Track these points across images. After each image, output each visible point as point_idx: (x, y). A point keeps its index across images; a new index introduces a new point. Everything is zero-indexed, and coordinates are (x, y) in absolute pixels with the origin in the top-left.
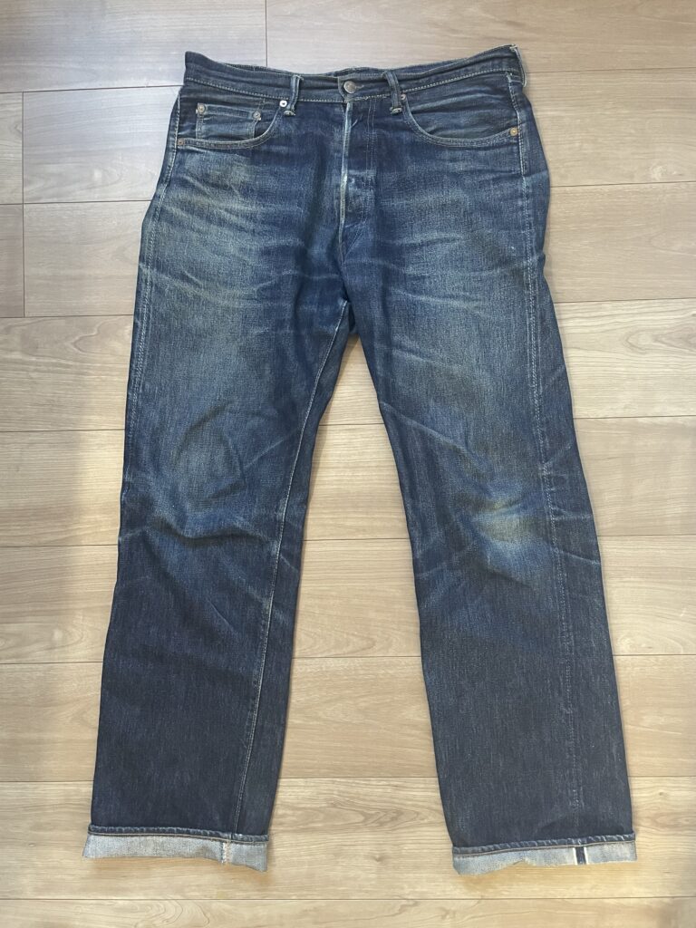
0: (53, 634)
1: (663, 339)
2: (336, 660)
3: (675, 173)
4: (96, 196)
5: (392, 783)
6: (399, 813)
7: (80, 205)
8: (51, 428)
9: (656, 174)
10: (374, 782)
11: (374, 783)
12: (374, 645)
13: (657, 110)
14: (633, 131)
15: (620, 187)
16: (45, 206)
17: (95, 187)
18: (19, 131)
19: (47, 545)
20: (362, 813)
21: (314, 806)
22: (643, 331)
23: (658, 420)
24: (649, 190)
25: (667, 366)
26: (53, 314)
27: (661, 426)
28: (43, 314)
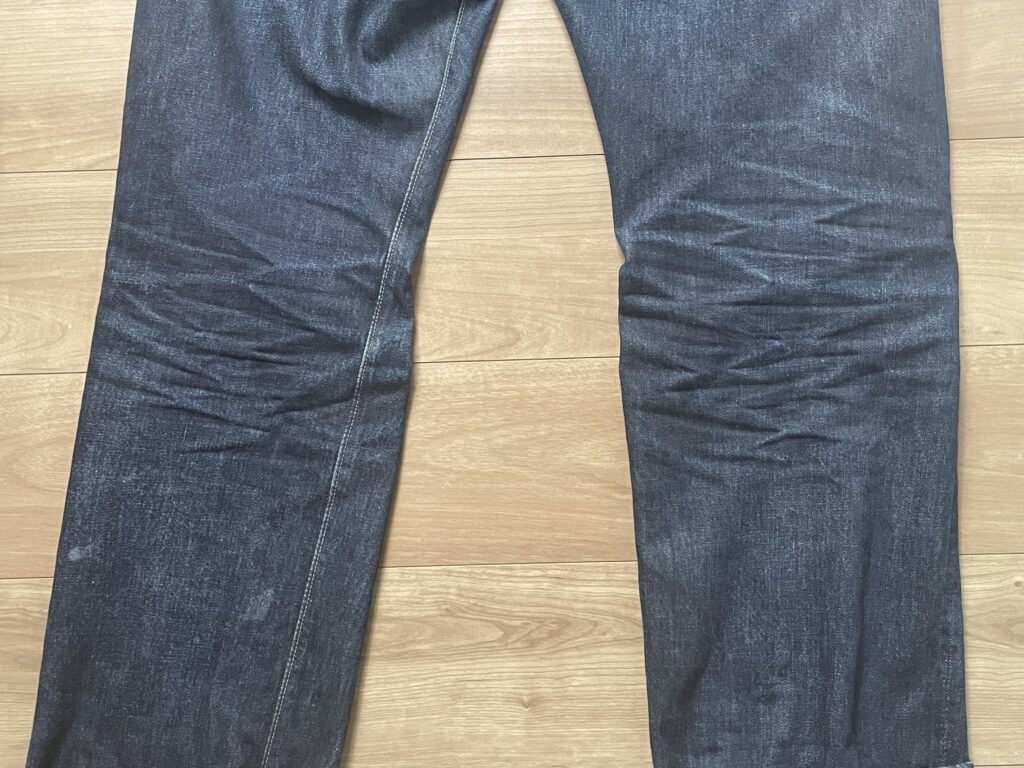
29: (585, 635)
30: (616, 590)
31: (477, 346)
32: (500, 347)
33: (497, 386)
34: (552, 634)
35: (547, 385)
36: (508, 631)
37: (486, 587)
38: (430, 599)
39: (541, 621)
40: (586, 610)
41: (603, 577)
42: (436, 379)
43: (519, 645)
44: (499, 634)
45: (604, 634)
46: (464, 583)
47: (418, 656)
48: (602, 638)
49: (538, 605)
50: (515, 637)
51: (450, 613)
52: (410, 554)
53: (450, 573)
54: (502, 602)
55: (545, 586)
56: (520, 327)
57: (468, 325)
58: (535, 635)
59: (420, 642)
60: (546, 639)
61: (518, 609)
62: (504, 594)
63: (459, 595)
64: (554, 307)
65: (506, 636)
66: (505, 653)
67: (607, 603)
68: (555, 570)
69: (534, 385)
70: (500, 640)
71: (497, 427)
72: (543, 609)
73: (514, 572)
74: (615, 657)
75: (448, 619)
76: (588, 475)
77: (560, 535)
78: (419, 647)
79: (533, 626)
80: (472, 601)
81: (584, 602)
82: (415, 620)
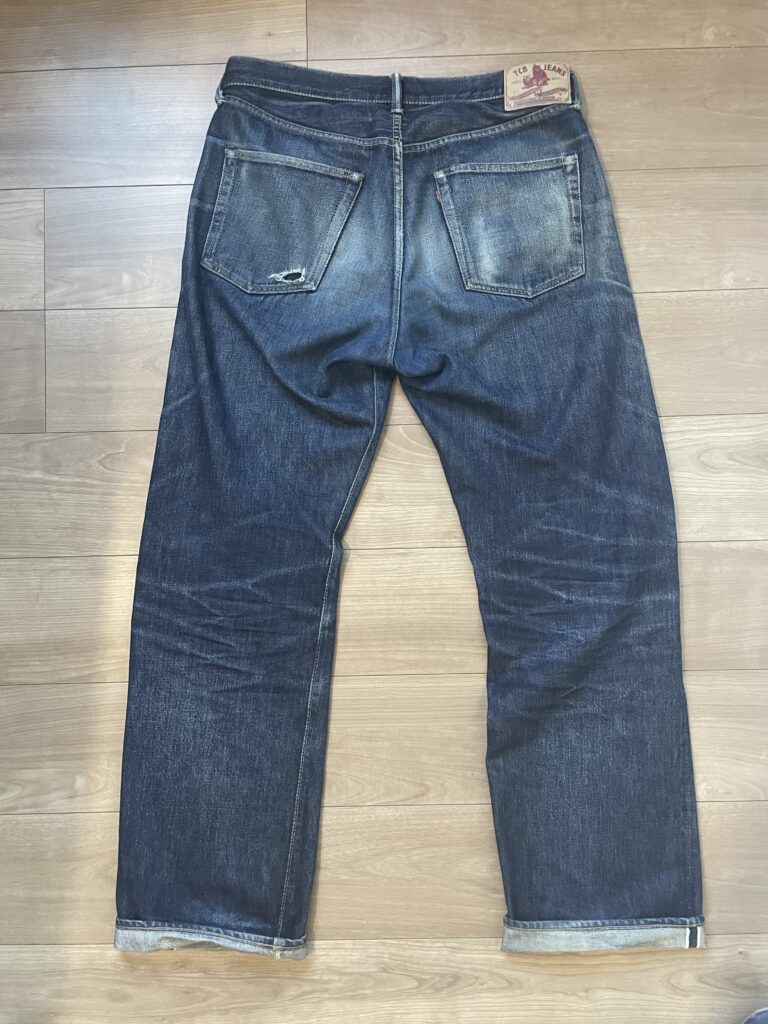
0: (74, 782)
1: (738, 457)
2: (386, 809)
3: (748, 279)
4: (125, 302)
5: (448, 944)
6: (456, 978)
7: (109, 312)
8: (73, 553)
9: (728, 281)
10: (428, 943)
11: (429, 945)
12: (428, 791)
13: (728, 212)
14: (701, 234)
15: (689, 294)
16: (69, 312)
17: (124, 292)
18: (40, 231)
19: (67, 682)
20: (416, 979)
21: (362, 970)
22: (715, 448)
23: (733, 545)
24: (721, 297)
25: (742, 486)
26: (78, 430)
27: (737, 551)
28: (66, 429)
29: (470, 985)
30: (491, 956)
31: (402, 796)
32: (416, 796)
33: (414, 822)
34: (450, 985)
35: (446, 821)
36: (421, 982)
37: (408, 953)
38: (372, 960)
39: (443, 976)
40: (472, 969)
41: (482, 947)
42: (377, 817)
43: (428, 991)
44: (416, 984)
45: (482, 984)
46: (393, 950)
47: (364, 997)
48: (481, 987)
49: (440, 965)
50: (425, 986)
51: (384, 970)
52: (359, 931)
53: (384, 944)
54: (418, 964)
55: (445, 953)
56: (429, 783)
57: (396, 782)
58: (437, 985)
59: (364, 989)
60: (447, 987)
61: (428, 968)
62: (418, 958)
63: (391, 959)
64: (450, 771)
65: (420, 985)
66: (420, 996)
67: (483, 965)
68: (452, 943)
69: (437, 821)
70: (416, 988)
71: (414, 849)
72: (445, 968)
73: (425, 945)
74: (488, 1000)
75: (383, 974)
76: (471, 881)
77: (453, 920)
78: (366, 992)
79: (437, 980)
80: (399, 962)
81: (471, 964)
82: (362, 974)
